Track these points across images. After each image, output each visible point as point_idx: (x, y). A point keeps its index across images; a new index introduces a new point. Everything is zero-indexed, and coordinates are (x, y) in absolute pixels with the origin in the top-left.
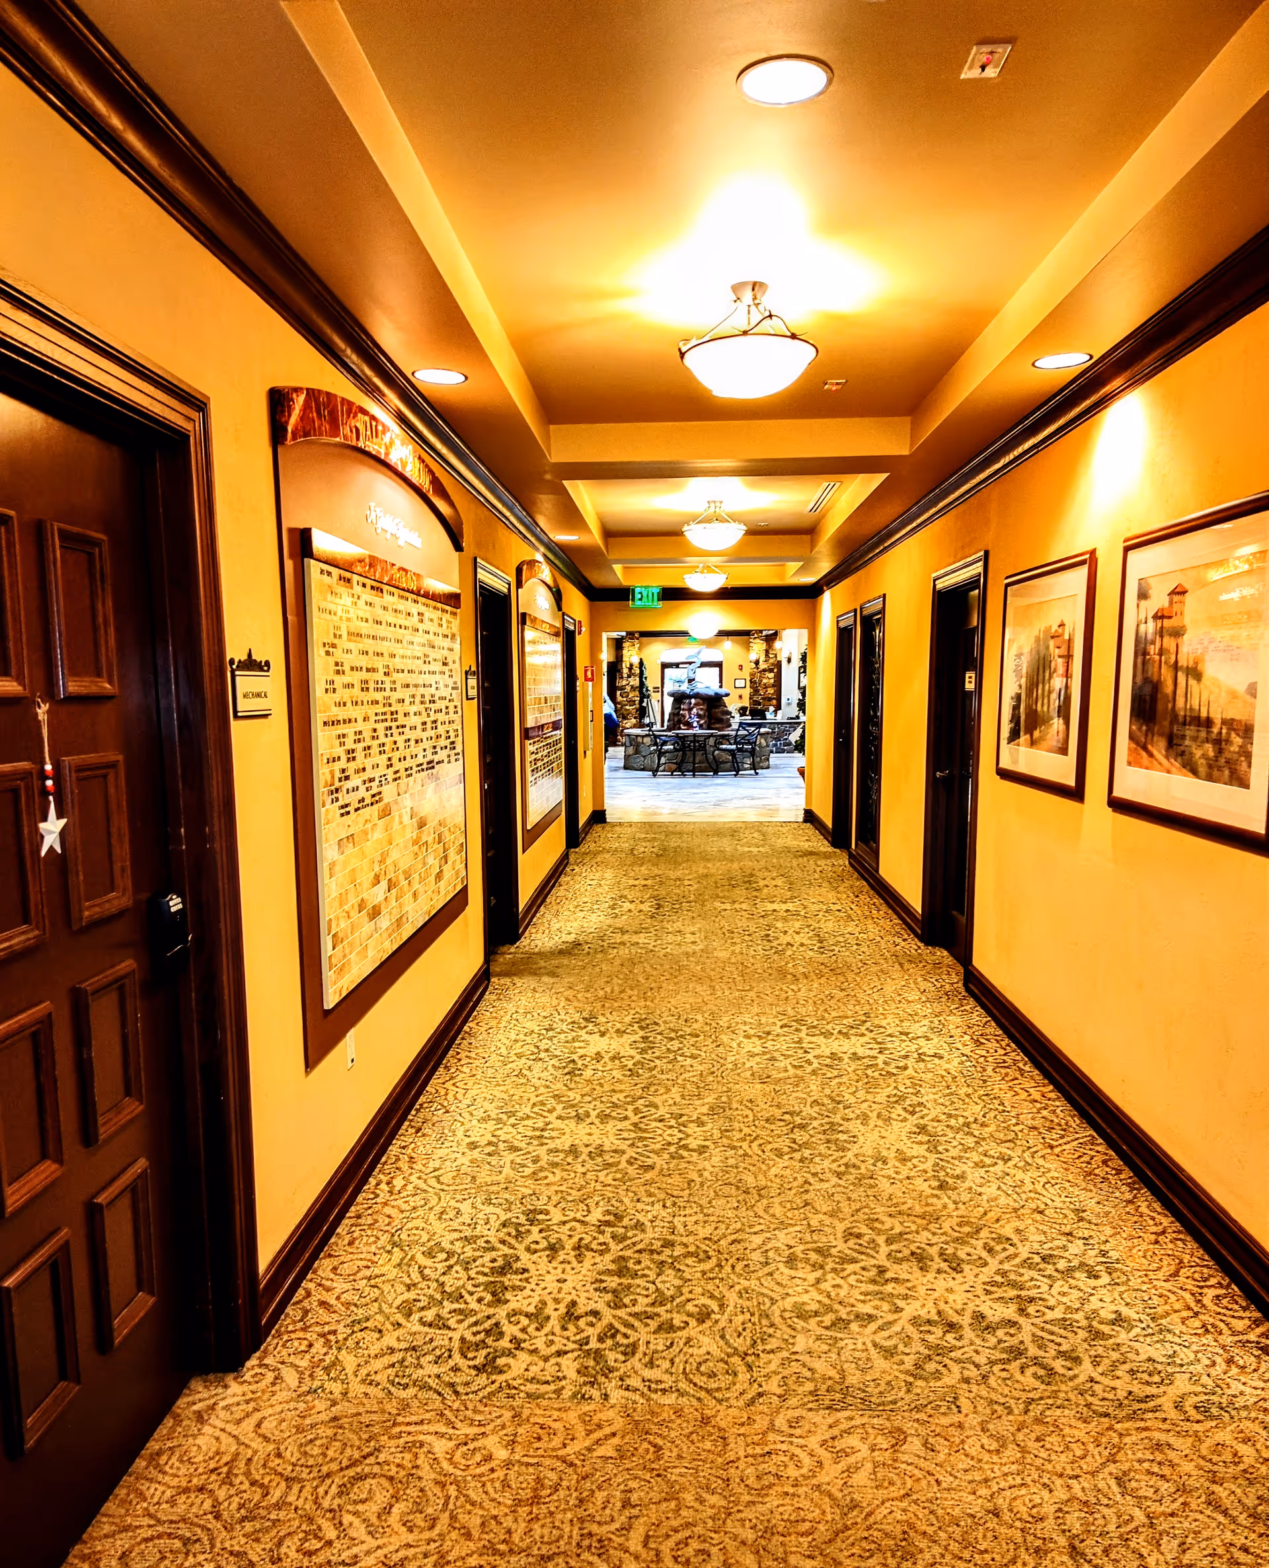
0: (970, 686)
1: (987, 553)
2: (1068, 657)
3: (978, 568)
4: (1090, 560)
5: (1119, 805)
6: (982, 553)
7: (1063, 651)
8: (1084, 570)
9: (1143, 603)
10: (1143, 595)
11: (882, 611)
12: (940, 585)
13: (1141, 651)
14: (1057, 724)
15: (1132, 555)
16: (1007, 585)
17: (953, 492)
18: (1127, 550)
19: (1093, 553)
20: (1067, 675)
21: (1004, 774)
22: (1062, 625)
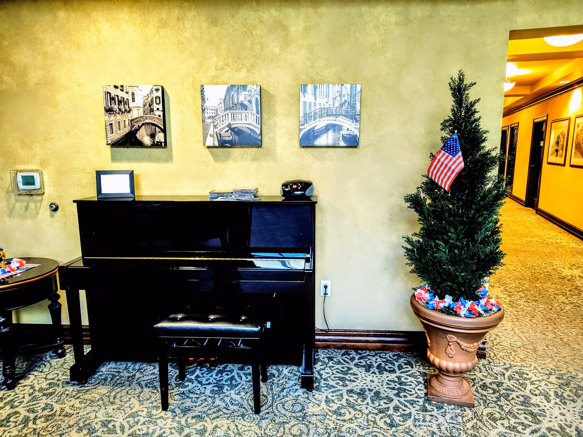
0: (542, 145)
1: (548, 115)
2: (564, 138)
3: (545, 118)
4: (569, 119)
5: (572, 166)
6: (546, 115)
7: (563, 137)
8: (568, 121)
9: (578, 128)
10: (578, 126)
11: (518, 126)
12: (535, 121)
13: (577, 136)
14: (561, 151)
15: (577, 119)
16: (552, 123)
17: (540, 100)
18: (576, 118)
19: (570, 117)
20: (564, 142)
21: (549, 163)
22: (563, 131)
